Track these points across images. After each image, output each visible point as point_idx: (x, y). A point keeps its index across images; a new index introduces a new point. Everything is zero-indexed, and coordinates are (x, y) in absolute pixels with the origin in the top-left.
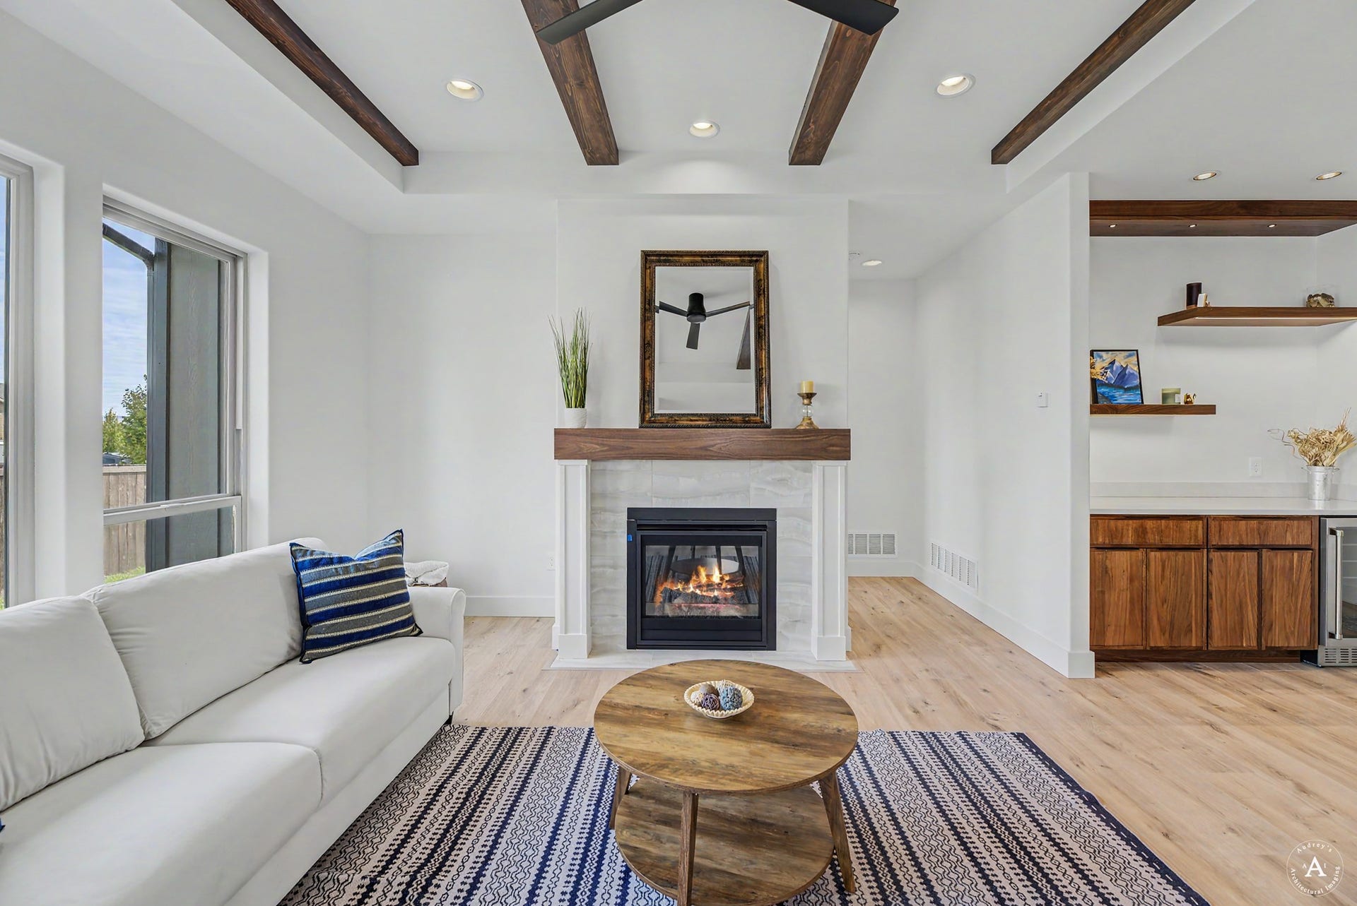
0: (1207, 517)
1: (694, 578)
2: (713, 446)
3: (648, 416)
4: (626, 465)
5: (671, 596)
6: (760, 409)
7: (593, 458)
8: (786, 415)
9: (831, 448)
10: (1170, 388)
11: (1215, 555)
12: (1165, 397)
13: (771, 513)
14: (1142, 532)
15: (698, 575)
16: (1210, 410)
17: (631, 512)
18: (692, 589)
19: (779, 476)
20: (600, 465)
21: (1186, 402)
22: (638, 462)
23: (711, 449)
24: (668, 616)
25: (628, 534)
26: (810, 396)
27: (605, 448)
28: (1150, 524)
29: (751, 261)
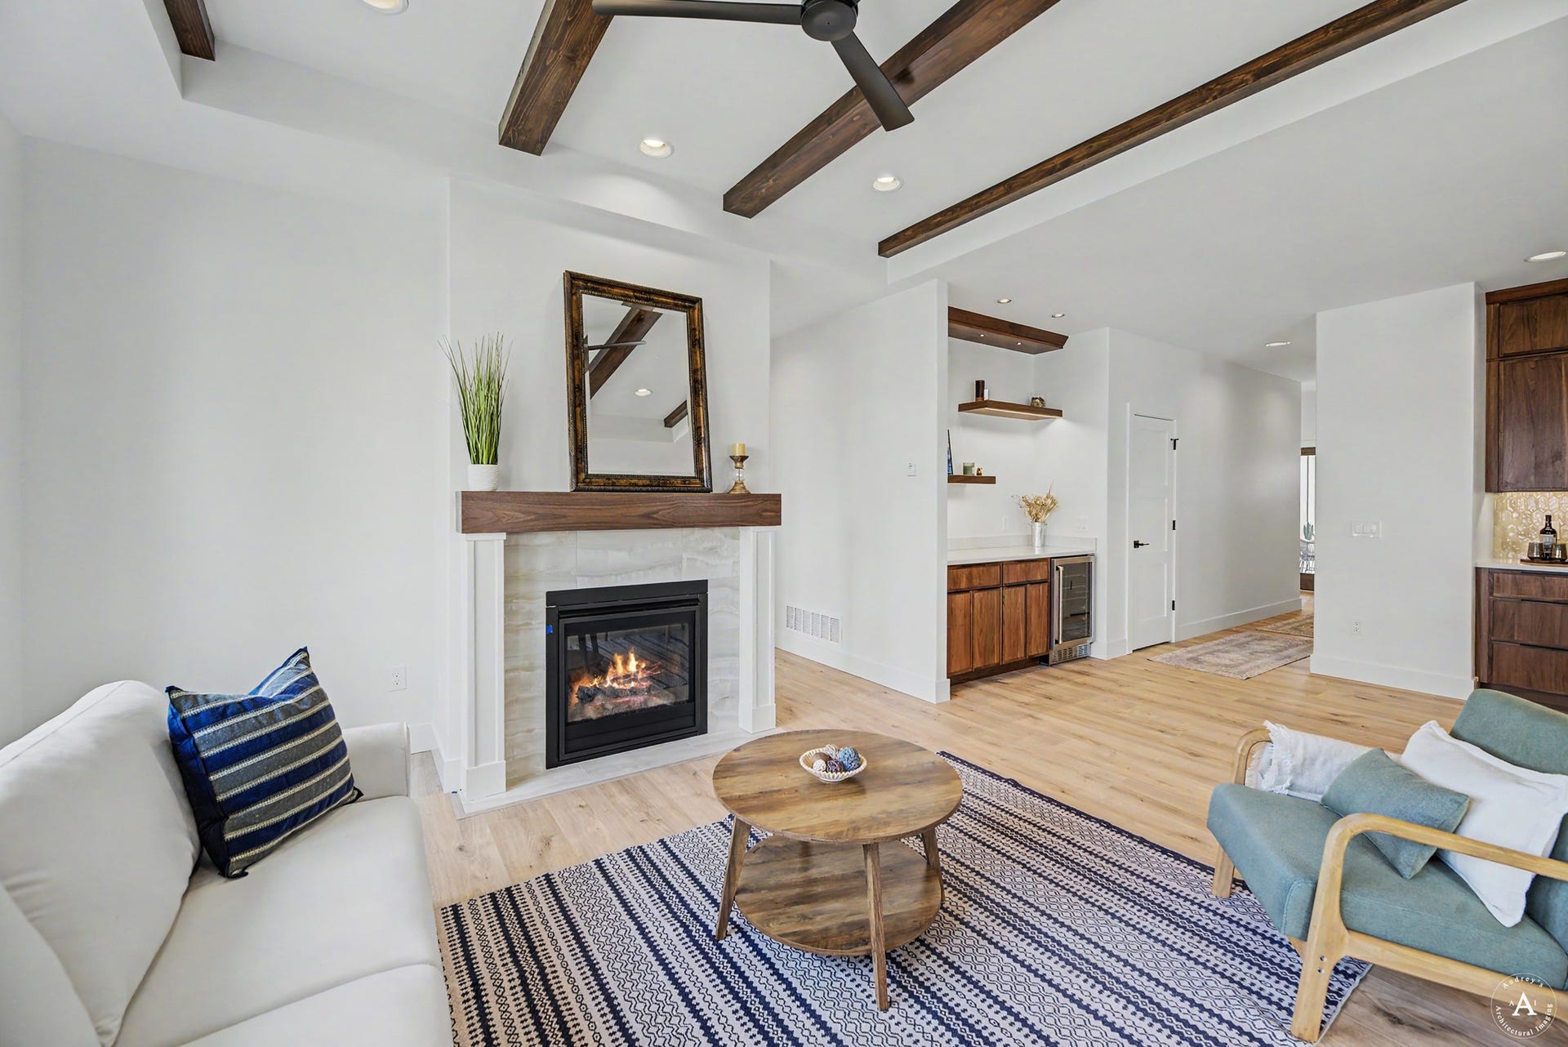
0: (1002, 563)
1: (611, 669)
2: (657, 512)
3: (583, 476)
4: (545, 539)
5: (587, 697)
6: (699, 471)
7: (513, 531)
8: (723, 480)
9: (764, 514)
10: (968, 462)
11: (1006, 591)
12: (966, 469)
13: (702, 586)
14: (970, 579)
15: (614, 664)
16: (991, 480)
17: (551, 597)
18: (609, 683)
19: (709, 545)
20: (524, 539)
21: (978, 474)
22: (559, 534)
23: (655, 516)
24: (591, 720)
25: (547, 625)
26: (743, 458)
27: (533, 517)
28: (974, 570)
29: (684, 307)
